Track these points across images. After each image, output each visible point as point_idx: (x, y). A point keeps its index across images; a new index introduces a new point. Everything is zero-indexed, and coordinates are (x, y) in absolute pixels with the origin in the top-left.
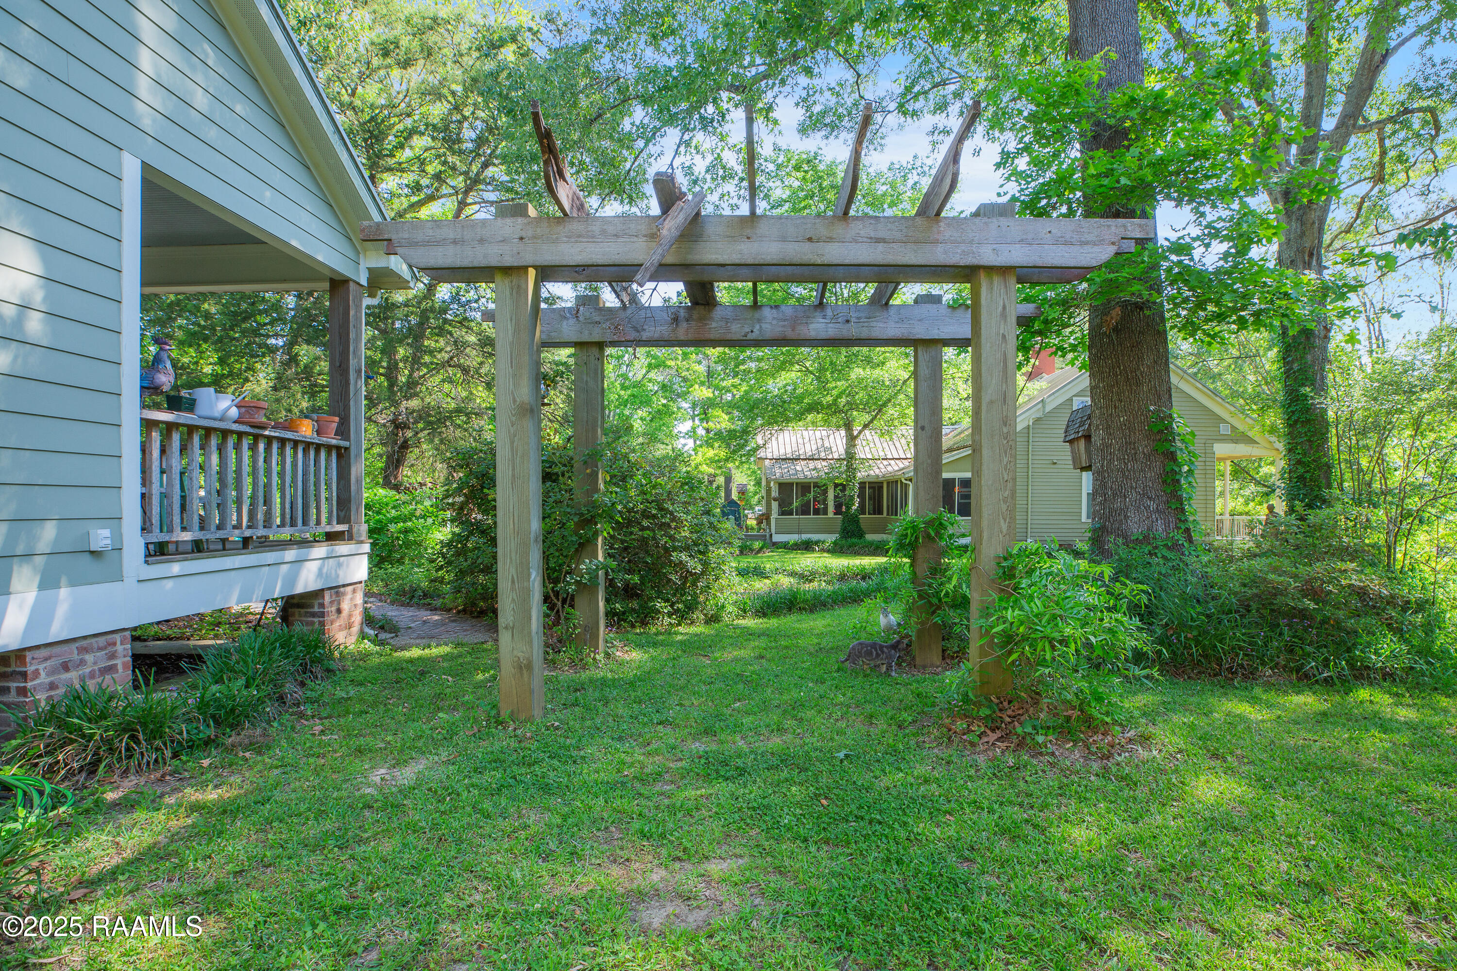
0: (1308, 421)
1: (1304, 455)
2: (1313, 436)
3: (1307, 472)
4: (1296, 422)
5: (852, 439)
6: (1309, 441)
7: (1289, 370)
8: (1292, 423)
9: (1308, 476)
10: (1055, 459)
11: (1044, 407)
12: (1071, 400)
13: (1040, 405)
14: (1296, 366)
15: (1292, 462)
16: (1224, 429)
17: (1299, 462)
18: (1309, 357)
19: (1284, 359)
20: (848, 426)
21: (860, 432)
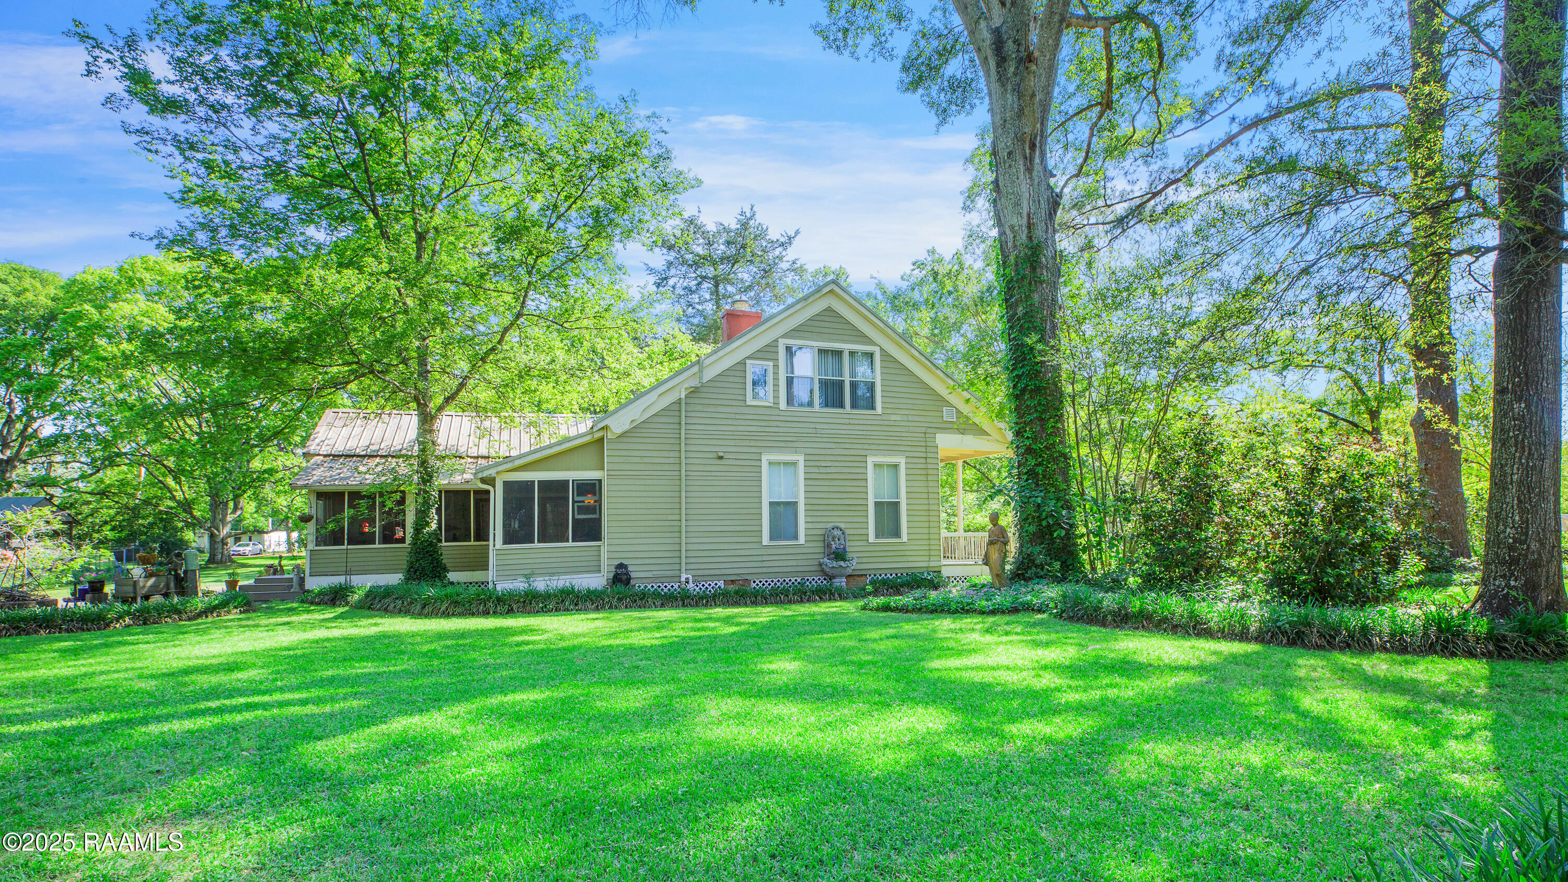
0: (1038, 389)
1: (1035, 439)
2: (1044, 411)
3: (1040, 464)
4: (1023, 390)
5: (427, 420)
6: (1041, 419)
7: (1013, 316)
8: (1018, 395)
9: (1040, 470)
10: (720, 450)
11: (701, 371)
12: (743, 363)
13: (695, 369)
14: (1020, 310)
15: (1022, 450)
16: (947, 415)
17: (1029, 450)
18: (1036, 297)
19: (1006, 300)
20: (421, 400)
21: (440, 409)
